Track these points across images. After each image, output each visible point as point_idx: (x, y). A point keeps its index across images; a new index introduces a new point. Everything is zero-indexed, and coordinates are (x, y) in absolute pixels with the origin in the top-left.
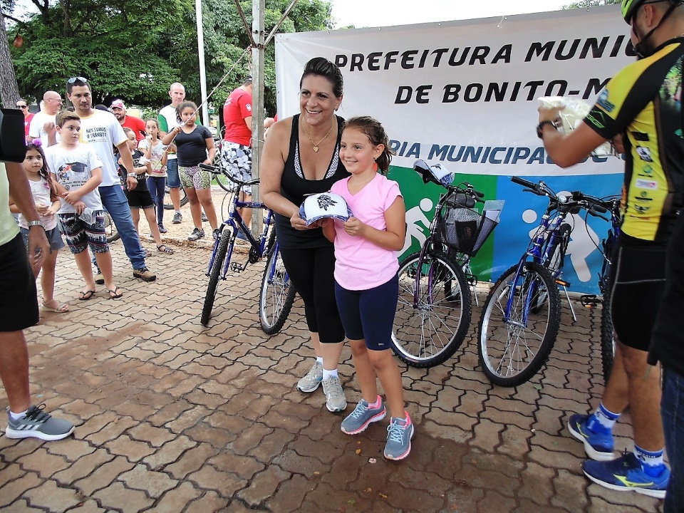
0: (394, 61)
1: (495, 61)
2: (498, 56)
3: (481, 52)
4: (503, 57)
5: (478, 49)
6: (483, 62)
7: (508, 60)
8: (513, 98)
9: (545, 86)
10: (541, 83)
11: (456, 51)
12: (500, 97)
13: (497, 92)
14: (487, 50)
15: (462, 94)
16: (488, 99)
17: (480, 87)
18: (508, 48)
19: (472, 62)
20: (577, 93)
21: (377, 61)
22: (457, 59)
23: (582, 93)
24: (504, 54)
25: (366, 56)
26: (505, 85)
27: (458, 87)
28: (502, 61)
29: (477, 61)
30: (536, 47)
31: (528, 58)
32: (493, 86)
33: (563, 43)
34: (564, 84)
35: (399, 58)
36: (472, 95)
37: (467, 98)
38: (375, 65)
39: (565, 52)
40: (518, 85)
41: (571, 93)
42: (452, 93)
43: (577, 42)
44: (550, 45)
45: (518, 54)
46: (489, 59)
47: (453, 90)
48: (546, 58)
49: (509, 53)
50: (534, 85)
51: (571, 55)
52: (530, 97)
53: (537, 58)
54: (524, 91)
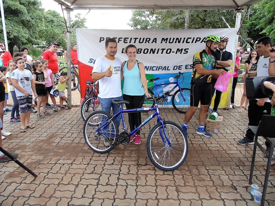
0: (121, 40)
1: (152, 43)
2: (153, 41)
3: (148, 40)
5: (147, 39)
6: (149, 43)
7: (156, 43)
8: (157, 53)
9: (166, 50)
10: (165, 49)
11: (140, 39)
12: (154, 53)
13: (153, 51)
14: (150, 39)
15: (142, 51)
16: (150, 53)
17: (148, 50)
18: (156, 39)
19: (146, 42)
20: (174, 52)
22: (141, 41)
23: (175, 52)
24: (155, 40)
26: (155, 49)
27: (141, 49)
28: (154, 43)
29: (147, 42)
30: (163, 39)
31: (161, 43)
32: (152, 50)
33: (170, 39)
34: (171, 50)
35: (123, 40)
36: (146, 52)
37: (144, 53)
39: (171, 41)
40: (159, 49)
41: (173, 52)
42: (139, 51)
43: (174, 39)
44: (167, 39)
45: (159, 41)
46: (151, 42)
47: (140, 50)
48: (166, 42)
49: (156, 40)
50: (163, 50)
51: (172, 42)
52: (162, 53)
53: (164, 42)
54: (160, 51)
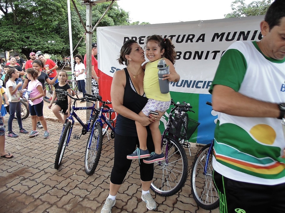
1: (197, 41)
2: (199, 39)
3: (191, 37)
4: (201, 39)
5: (189, 35)
6: (192, 41)
7: (203, 40)
8: (206, 58)
9: (221, 53)
10: (219, 51)
11: (179, 36)
12: (200, 58)
13: (199, 55)
14: (194, 36)
15: (182, 56)
16: (194, 58)
17: (190, 53)
18: (203, 35)
19: (187, 41)
21: (143, 40)
22: (180, 40)
24: (201, 38)
25: (138, 38)
26: (202, 52)
27: (181, 53)
28: (200, 41)
29: (189, 41)
30: (216, 35)
31: (213, 40)
32: (197, 53)
33: (229, 34)
36: (187, 57)
37: (185, 58)
38: (142, 42)
39: (230, 38)
40: (208, 52)
42: (178, 56)
43: (235, 33)
44: (223, 34)
45: (208, 38)
46: (195, 40)
47: (178, 54)
48: (221, 40)
49: (204, 38)
50: (216, 52)
51: (233, 39)
52: (214, 58)
53: (217, 40)
54: (211, 55)
